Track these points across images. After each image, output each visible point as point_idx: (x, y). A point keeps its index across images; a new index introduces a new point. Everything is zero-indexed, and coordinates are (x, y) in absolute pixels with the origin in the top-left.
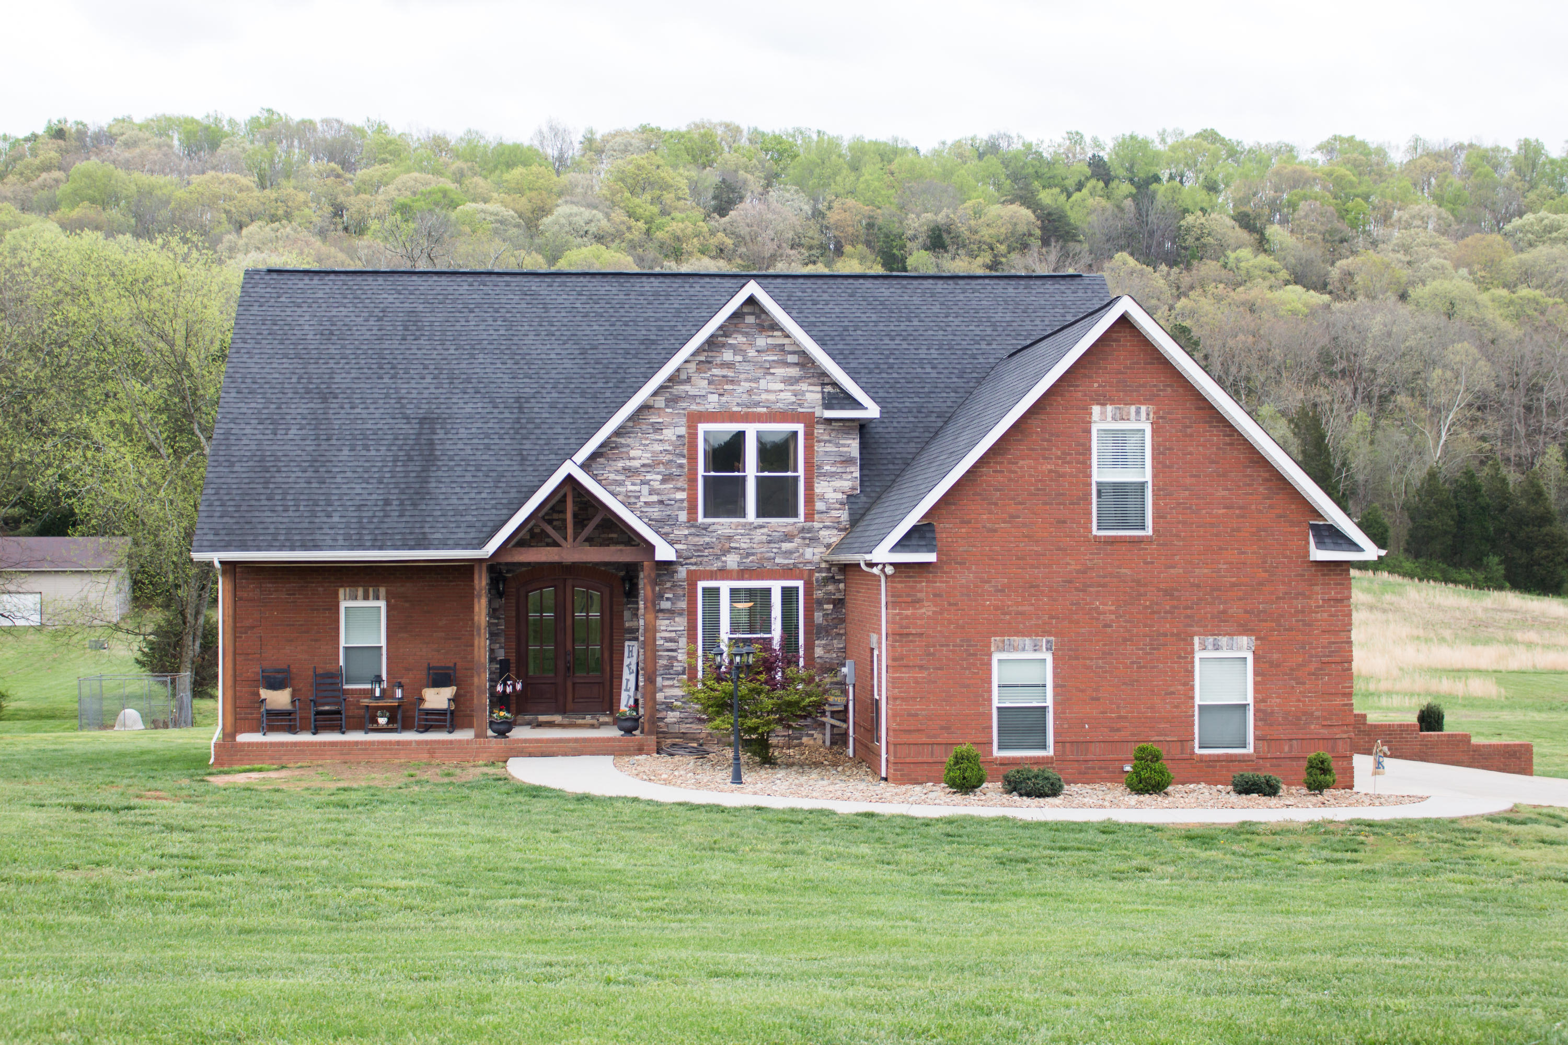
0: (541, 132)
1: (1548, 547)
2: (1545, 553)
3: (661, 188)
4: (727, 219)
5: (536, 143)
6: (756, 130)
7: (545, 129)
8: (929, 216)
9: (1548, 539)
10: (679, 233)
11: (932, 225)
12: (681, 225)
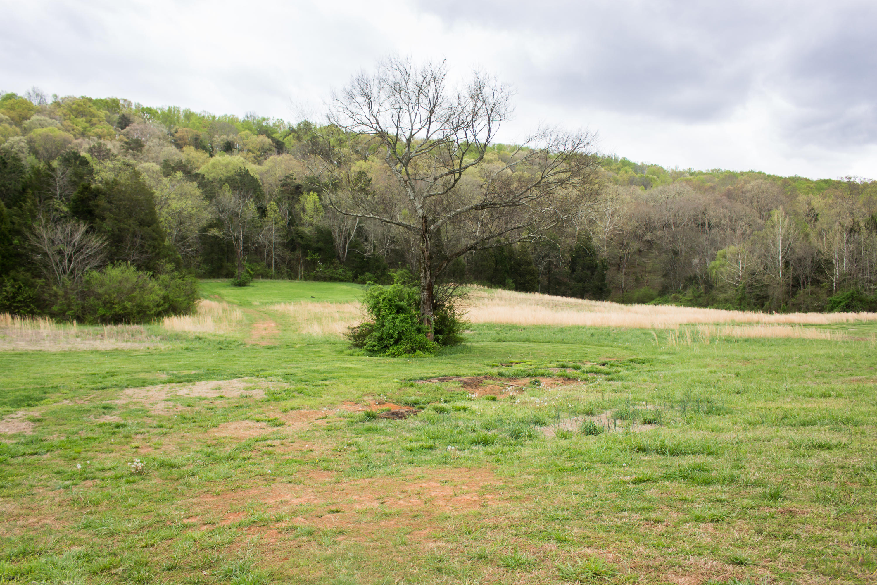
0: (29, 94)
1: (531, 275)
2: (531, 278)
3: (90, 116)
4: (124, 130)
5: (26, 97)
6: (139, 104)
7: (31, 92)
8: (225, 137)
9: (532, 271)
10: (100, 133)
11: (226, 141)
12: (101, 130)
